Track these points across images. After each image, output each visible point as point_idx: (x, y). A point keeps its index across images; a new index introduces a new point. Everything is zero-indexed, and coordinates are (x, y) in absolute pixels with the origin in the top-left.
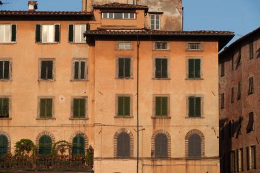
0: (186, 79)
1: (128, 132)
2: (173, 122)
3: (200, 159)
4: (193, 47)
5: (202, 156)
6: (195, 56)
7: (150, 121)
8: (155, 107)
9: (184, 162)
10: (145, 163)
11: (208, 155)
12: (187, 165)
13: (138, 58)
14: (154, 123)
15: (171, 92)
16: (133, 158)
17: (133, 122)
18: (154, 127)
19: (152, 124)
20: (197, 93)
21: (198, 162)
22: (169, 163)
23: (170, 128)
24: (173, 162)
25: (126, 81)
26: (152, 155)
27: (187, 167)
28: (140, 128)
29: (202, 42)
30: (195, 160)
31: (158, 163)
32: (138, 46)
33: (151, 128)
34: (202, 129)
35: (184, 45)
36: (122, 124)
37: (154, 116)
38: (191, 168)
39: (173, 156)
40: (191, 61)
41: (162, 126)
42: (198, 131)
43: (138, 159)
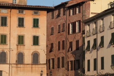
0: (32, 28)
1: (5, 52)
2: (26, 47)
3: (38, 64)
4: (35, 13)
5: (39, 63)
6: (36, 17)
7: (16, 47)
8: (18, 40)
9: (31, 66)
10: (13, 66)
11: (41, 63)
12: (32, 67)
13: (10, 17)
14: (17, 48)
15: (25, 34)
16: (7, 64)
17: (8, 47)
18: (17, 49)
19: (16, 48)
20: (37, 34)
21: (37, 66)
22: (24, 66)
23: (25, 50)
25: (4, 28)
26: (16, 62)
27: (32, 68)
28: (11, 50)
29: (39, 11)
30: (36, 65)
31: (19, 66)
32: (10, 12)
33: (16, 50)
34: (39, 51)
35: (31, 12)
36: (2, 48)
37: (17, 44)
38: (34, 68)
39: (25, 63)
40: (34, 20)
41: (21, 49)
42: (37, 52)
43: (10, 64)
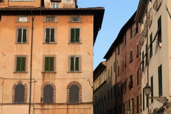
0: (69, 44)
1: (24, 84)
2: (58, 76)
3: (78, 104)
4: (75, 20)
5: (80, 102)
6: (76, 26)
7: (41, 75)
8: (44, 65)
9: (66, 107)
10: (36, 108)
11: (84, 100)
12: (67, 109)
13: (33, 28)
14: (44, 77)
15: (57, 53)
16: (26, 104)
17: (28, 76)
18: (43, 80)
19: (42, 78)
20: (77, 54)
21: (76, 107)
22: (54, 107)
23: (56, 81)
24: (57, 107)
25: (24, 46)
26: (41, 101)
27: (67, 111)
28: (33, 81)
29: (81, 16)
30: (74, 104)
31: (46, 107)
32: (33, 20)
33: (41, 81)
34: (80, 81)
36: (19, 78)
37: (44, 71)
38: (71, 111)
39: (57, 102)
40: (72, 30)
41: (50, 79)
42: (77, 82)
43: (30, 104)
